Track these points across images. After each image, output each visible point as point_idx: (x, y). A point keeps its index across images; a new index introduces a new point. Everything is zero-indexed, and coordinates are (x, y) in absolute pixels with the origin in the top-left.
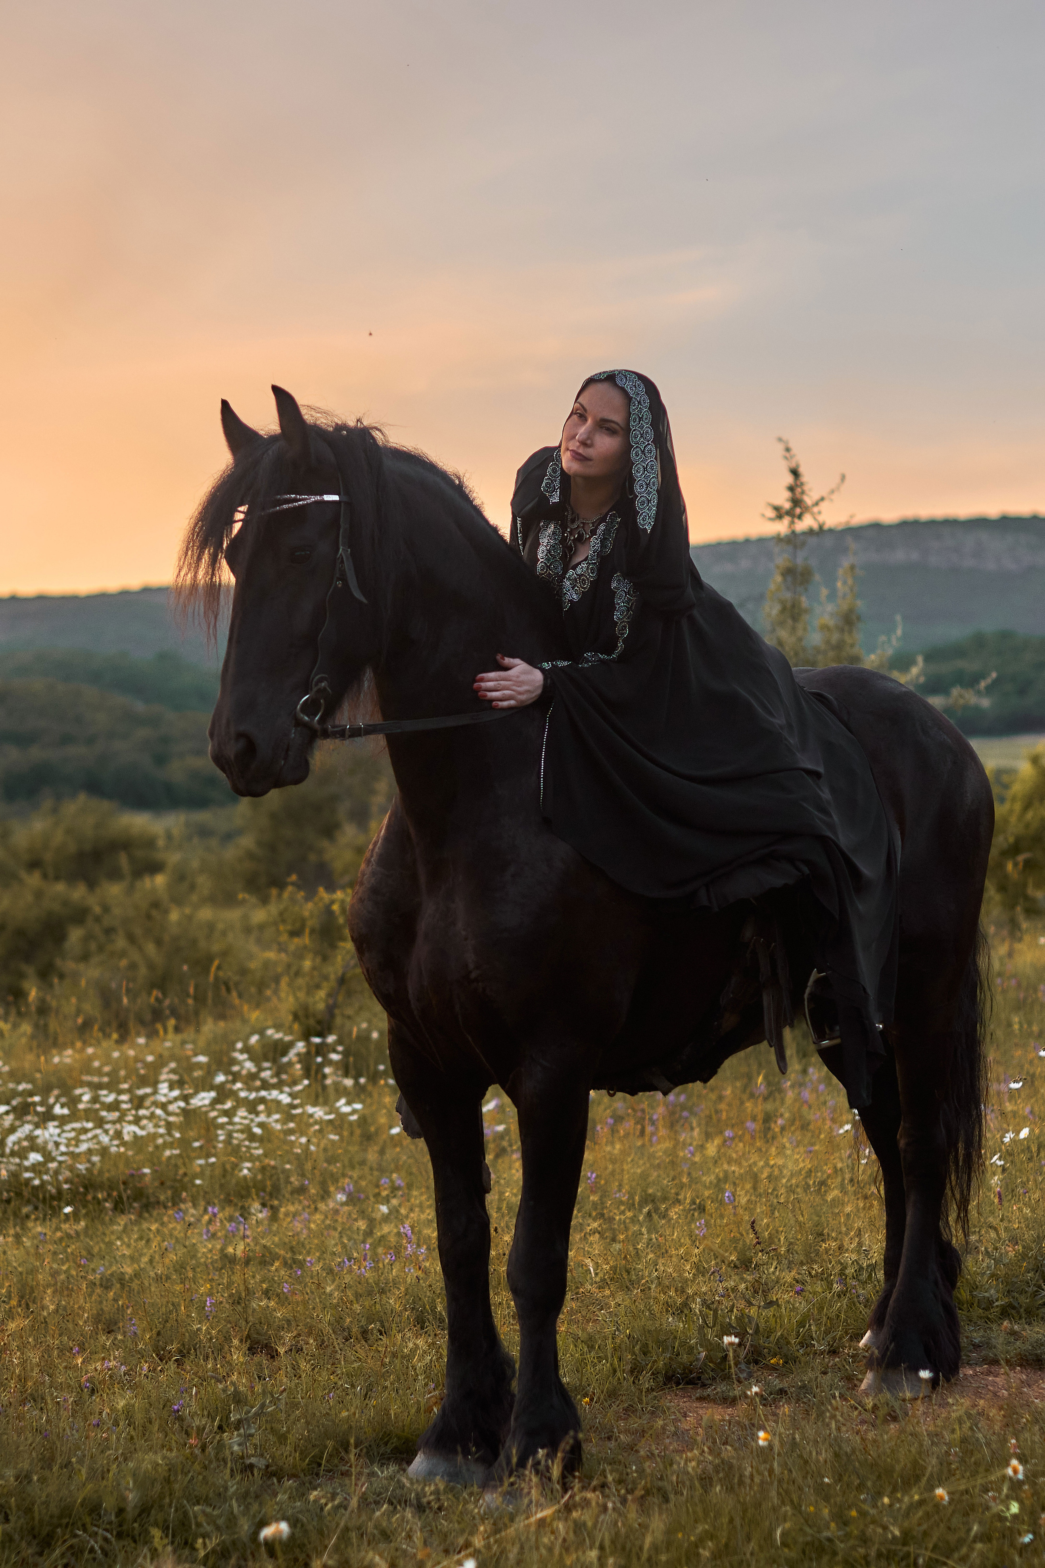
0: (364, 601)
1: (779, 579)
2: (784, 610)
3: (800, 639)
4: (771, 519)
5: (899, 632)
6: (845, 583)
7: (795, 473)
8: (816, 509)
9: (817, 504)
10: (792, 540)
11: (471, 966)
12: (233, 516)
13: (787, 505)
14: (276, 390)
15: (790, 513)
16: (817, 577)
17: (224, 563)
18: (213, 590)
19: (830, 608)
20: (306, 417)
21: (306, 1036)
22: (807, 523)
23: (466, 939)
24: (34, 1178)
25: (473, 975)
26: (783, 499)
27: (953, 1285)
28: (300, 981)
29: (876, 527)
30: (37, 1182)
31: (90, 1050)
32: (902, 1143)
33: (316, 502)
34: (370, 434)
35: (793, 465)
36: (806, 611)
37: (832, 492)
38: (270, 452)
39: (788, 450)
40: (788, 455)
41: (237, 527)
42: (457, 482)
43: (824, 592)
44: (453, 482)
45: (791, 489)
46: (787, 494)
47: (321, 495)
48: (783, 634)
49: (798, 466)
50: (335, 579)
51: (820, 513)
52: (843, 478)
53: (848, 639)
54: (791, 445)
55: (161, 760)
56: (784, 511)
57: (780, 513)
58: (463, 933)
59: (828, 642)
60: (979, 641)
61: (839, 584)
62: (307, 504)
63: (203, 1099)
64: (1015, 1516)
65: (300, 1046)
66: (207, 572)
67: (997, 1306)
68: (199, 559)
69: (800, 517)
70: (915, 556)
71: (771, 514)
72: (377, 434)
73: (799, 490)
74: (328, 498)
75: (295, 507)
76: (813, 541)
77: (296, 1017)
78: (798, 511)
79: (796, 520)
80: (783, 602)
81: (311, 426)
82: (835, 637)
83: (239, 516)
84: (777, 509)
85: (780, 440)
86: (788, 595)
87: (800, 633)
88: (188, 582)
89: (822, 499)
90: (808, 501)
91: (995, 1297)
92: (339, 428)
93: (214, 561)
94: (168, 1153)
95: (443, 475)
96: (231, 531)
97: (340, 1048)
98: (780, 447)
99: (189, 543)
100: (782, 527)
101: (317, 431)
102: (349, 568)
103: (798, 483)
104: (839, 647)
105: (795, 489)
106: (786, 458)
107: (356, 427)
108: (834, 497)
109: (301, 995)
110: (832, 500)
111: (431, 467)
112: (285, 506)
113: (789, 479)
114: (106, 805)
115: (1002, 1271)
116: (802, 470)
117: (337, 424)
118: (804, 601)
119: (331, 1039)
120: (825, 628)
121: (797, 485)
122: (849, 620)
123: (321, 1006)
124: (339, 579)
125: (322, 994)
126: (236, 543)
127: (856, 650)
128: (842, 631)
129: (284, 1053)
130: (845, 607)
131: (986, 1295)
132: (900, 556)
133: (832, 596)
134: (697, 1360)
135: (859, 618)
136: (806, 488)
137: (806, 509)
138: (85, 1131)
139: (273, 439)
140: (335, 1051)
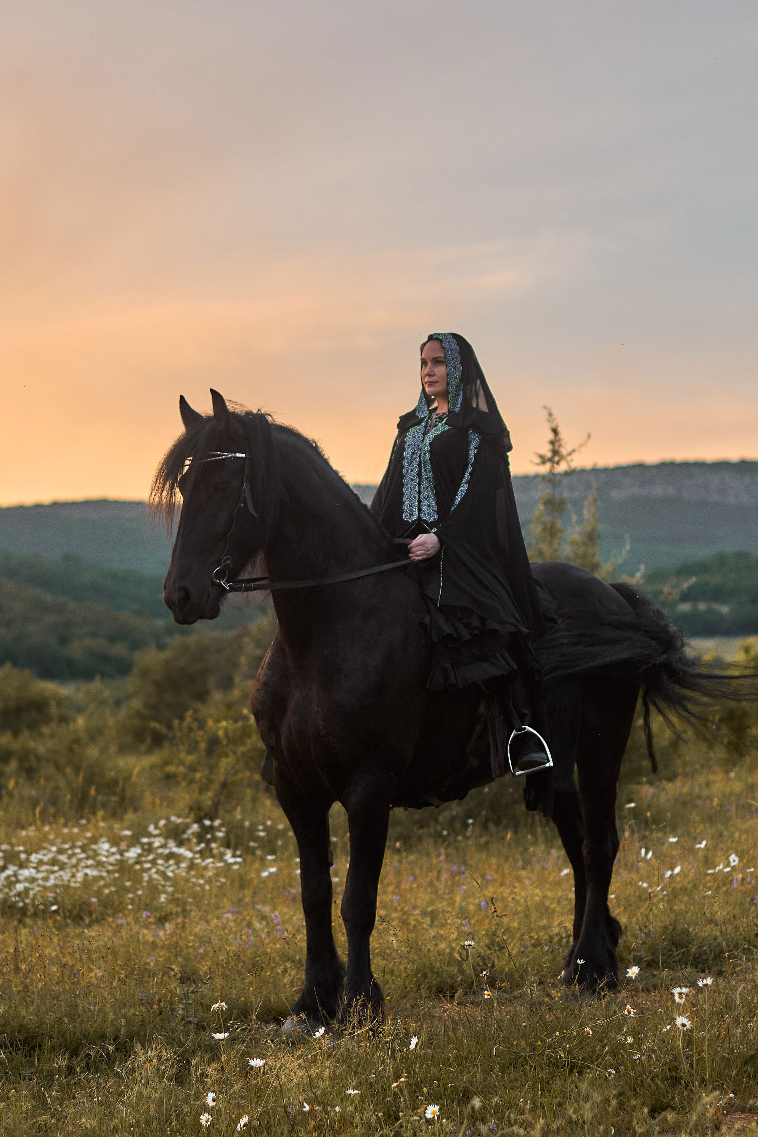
0: (256, 516)
1: (541, 507)
2: (544, 529)
3: (556, 550)
4: (538, 464)
5: (628, 547)
6: (589, 511)
7: (555, 431)
8: (569, 458)
9: (570, 454)
10: (551, 479)
11: (321, 728)
12: (184, 462)
13: (549, 455)
14: (212, 391)
15: (550, 460)
16: (570, 506)
17: (178, 489)
18: (171, 506)
19: (578, 529)
20: (229, 407)
21: (199, 820)
22: (562, 467)
23: (318, 712)
24: (18, 902)
25: (322, 733)
26: (546, 450)
27: (615, 942)
28: (194, 786)
29: (640, 466)
30: (21, 904)
31: (47, 828)
32: (585, 853)
33: (231, 457)
34: (265, 418)
35: (554, 425)
36: (560, 531)
37: (581, 446)
38: (207, 427)
39: (550, 415)
40: (550, 418)
41: (186, 469)
42: (314, 445)
43: (574, 518)
44: (311, 445)
45: (552, 443)
46: (549, 447)
47: (235, 453)
48: (545, 547)
49: (557, 426)
50: (240, 502)
51: (572, 460)
52: (589, 436)
53: (590, 551)
54: (553, 411)
55: (64, 640)
56: (546, 458)
57: (544, 460)
58: (316, 709)
59: (576, 553)
60: (721, 561)
61: (585, 512)
62: (226, 458)
63: (133, 853)
64: (630, 1044)
65: (195, 827)
66: (167, 495)
67: (645, 961)
68: (164, 487)
69: (558, 463)
70: (671, 491)
71: (538, 460)
72: (269, 418)
73: (557, 444)
74: (238, 455)
75: (220, 459)
76: (565, 481)
77: (191, 809)
78: (556, 459)
79: (555, 465)
80: (544, 524)
81: (231, 412)
82: (581, 550)
83: (187, 462)
84: (542, 457)
85: (545, 407)
86: (548, 519)
87: (555, 546)
88: (157, 500)
89: (574, 451)
90: (564, 451)
91: (644, 956)
92: (249, 414)
93: (172, 488)
94: (106, 891)
95: (306, 441)
96: (183, 472)
97: (223, 829)
98: (545, 413)
99: (158, 477)
100: (544, 469)
101: (234, 415)
102: (248, 495)
103: (557, 439)
104: (584, 556)
105: (555, 443)
106: (549, 421)
107: (257, 414)
108: (583, 449)
109: (195, 796)
110: (581, 452)
111: (299, 437)
112: (214, 459)
113: (551, 436)
114: (27, 673)
115: (650, 941)
116: (560, 430)
117: (247, 412)
118: (559, 524)
119: (217, 823)
120: (574, 543)
121: (556, 440)
122: (591, 537)
123: (209, 803)
124: (242, 502)
125: (210, 794)
126: (184, 477)
127: (596, 559)
128: (585, 544)
129: (184, 832)
130: (589, 527)
131: (639, 954)
132: (658, 490)
133: (580, 521)
134: (456, 981)
135: (599, 537)
136: (563, 442)
137: (562, 458)
138: (53, 872)
139: (209, 419)
140: (220, 831)
